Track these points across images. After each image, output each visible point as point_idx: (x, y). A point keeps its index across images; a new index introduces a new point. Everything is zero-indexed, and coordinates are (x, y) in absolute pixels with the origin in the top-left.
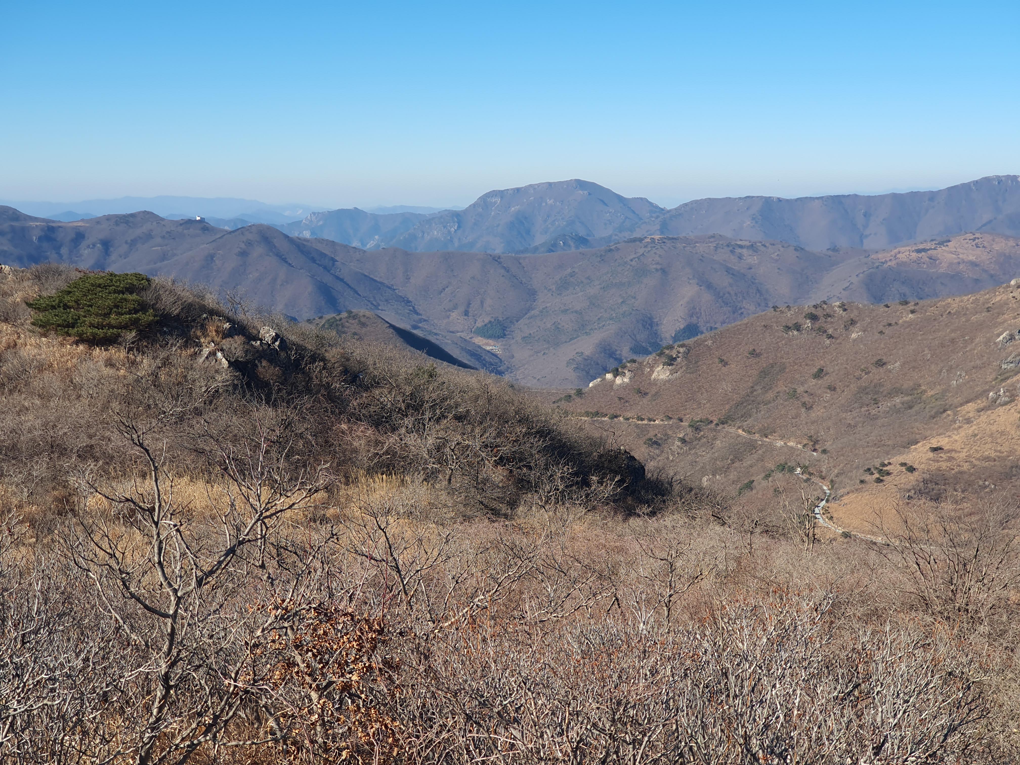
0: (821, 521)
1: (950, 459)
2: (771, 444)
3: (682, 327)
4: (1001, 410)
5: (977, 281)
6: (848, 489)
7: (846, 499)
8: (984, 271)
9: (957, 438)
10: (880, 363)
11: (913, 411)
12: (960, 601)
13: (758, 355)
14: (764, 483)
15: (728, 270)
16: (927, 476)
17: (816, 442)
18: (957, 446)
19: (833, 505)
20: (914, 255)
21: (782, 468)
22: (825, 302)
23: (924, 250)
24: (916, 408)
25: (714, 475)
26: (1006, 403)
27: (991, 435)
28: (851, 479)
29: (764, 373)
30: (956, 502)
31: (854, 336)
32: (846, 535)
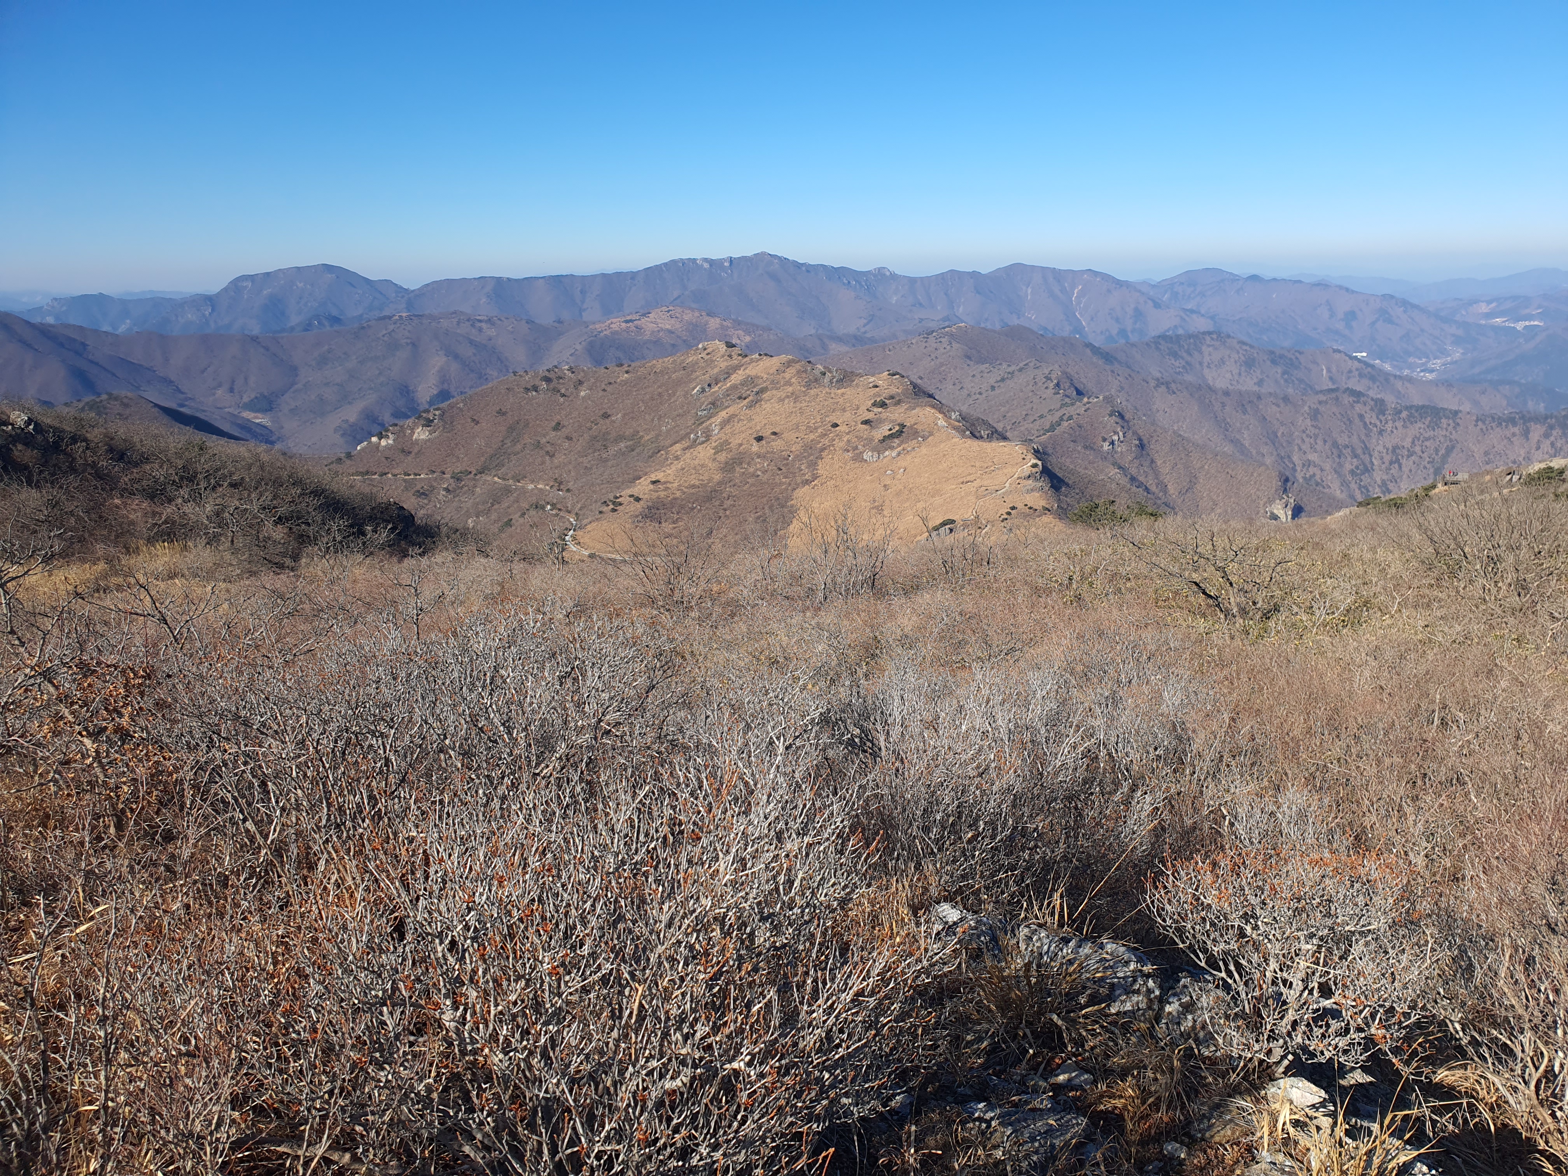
0: (573, 547)
1: (667, 489)
2: (523, 487)
3: (435, 392)
4: (700, 448)
5: (673, 345)
6: (590, 519)
7: (589, 527)
8: (678, 337)
9: (669, 472)
10: (606, 416)
11: (634, 453)
12: (677, 596)
13: (504, 414)
14: (521, 520)
15: (471, 342)
16: (650, 504)
17: (561, 483)
18: (670, 479)
19: (580, 533)
20: (624, 325)
21: (537, 506)
22: (556, 367)
23: (631, 321)
24: (637, 451)
25: (477, 517)
26: (703, 442)
27: (695, 468)
28: (591, 510)
29: (511, 429)
30: (674, 523)
31: (582, 394)
32: (592, 556)
